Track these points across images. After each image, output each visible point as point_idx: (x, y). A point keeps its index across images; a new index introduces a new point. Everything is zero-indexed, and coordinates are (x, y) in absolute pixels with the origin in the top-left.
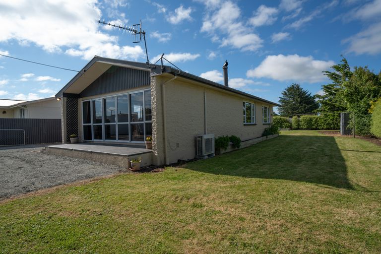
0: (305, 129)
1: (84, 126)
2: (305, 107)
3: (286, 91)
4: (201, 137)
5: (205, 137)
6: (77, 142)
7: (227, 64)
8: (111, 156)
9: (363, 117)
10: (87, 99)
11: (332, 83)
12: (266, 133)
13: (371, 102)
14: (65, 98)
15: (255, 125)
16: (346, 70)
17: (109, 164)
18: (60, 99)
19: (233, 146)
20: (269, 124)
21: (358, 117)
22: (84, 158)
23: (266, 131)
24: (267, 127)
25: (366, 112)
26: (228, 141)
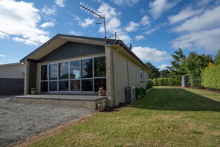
0: (160, 85)
1: (41, 82)
2: (154, 74)
4: (130, 88)
5: (132, 88)
6: (36, 94)
8: (78, 102)
9: (197, 78)
10: (44, 64)
11: (175, 61)
13: (201, 70)
14: (29, 63)
16: (181, 54)
18: (24, 63)
21: (194, 78)
22: (53, 104)
25: (199, 75)
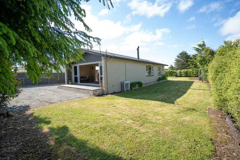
3: (179, 55)
4: (124, 83)
5: (125, 82)
7: (139, 47)
10: (75, 65)
11: (197, 54)
12: (159, 79)
15: (153, 75)
17: (86, 93)
19: (139, 86)
20: (162, 75)
22: (76, 91)
23: (159, 78)
24: (160, 76)
26: (136, 84)
